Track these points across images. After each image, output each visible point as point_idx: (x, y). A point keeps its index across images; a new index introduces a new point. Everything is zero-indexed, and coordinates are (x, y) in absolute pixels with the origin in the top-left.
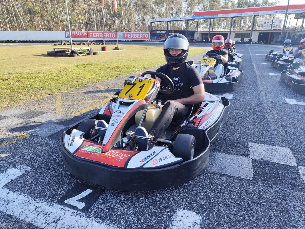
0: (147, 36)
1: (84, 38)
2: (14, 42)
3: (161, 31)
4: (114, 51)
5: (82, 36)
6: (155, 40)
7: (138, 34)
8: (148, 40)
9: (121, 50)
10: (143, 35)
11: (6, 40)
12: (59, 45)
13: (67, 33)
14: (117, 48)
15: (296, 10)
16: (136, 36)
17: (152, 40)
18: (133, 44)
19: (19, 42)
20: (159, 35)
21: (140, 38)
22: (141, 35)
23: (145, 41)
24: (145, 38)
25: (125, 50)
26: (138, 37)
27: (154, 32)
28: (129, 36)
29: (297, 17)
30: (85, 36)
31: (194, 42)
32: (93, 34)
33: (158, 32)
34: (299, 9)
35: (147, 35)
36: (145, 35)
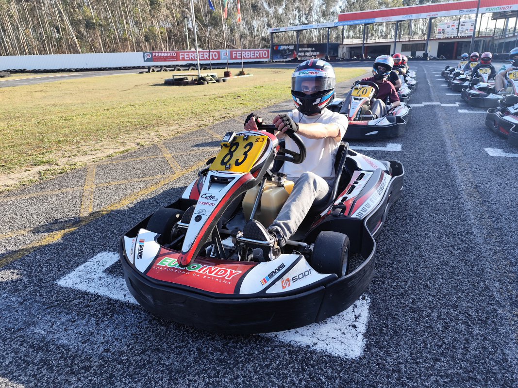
0: (265, 55)
1: (173, 61)
2: (70, 71)
3: (286, 45)
4: (240, 76)
5: (169, 59)
6: (278, 60)
7: (252, 52)
8: (267, 60)
9: (248, 76)
10: (260, 53)
11: (58, 68)
12: (146, 72)
13: (146, 54)
14: (241, 73)
15: (491, 7)
16: (249, 55)
17: (275, 60)
18: (250, 67)
19: (77, 70)
20: (284, 52)
21: (255, 58)
22: (257, 53)
23: (263, 62)
24: (263, 58)
25: (252, 75)
26: (252, 57)
27: (277, 48)
28: (239, 56)
29: (495, 17)
30: (171, 59)
31: (341, 61)
32: (185, 54)
33: (282, 48)
34: (496, 7)
35: (265, 53)
36: (262, 53)
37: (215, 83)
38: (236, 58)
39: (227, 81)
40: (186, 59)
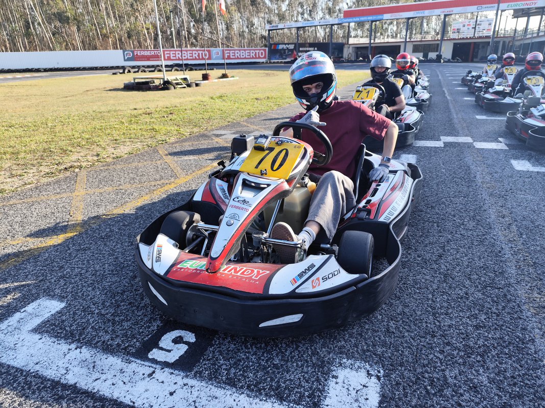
0: (262, 54)
1: (156, 60)
2: (38, 70)
3: (285, 44)
4: (221, 80)
5: (153, 58)
6: (276, 61)
7: (246, 52)
8: (264, 60)
9: (232, 79)
10: (256, 53)
11: (24, 67)
12: (120, 73)
13: (126, 52)
14: (224, 76)
15: (513, 3)
16: (244, 54)
17: (272, 61)
18: (242, 68)
19: (46, 70)
20: (283, 52)
21: (250, 58)
22: (253, 53)
23: (260, 62)
24: (259, 58)
25: (238, 78)
26: (247, 57)
27: (275, 47)
28: (233, 56)
29: (516, 15)
30: (155, 58)
31: (345, 63)
32: (171, 52)
33: (281, 47)
34: (519, 3)
35: (262, 53)
36: (259, 53)
37: (185, 87)
38: (229, 58)
39: (202, 85)
40: (172, 58)
